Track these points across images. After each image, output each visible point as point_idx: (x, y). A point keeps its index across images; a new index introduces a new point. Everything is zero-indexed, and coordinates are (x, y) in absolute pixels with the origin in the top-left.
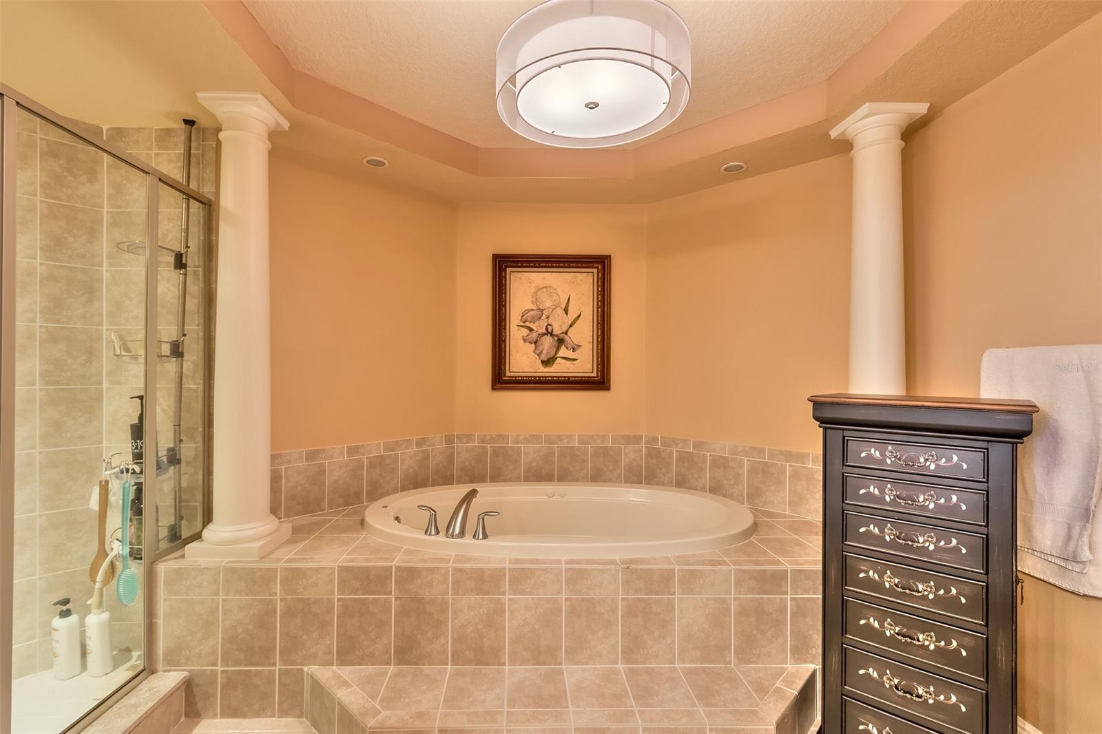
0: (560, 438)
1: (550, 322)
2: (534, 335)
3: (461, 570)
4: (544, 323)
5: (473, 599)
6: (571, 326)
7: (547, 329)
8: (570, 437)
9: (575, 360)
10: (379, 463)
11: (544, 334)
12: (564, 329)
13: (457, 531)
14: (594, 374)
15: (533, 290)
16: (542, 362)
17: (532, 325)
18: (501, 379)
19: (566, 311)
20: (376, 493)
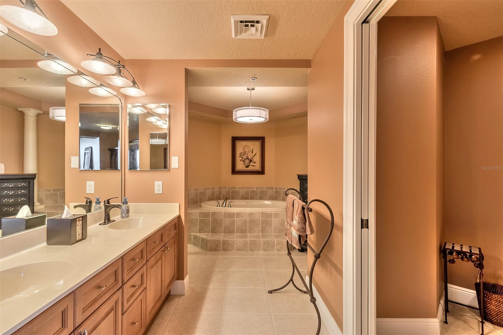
0: (250, 188)
1: (248, 155)
2: (243, 159)
3: (226, 213)
4: (246, 156)
5: (228, 219)
6: (254, 156)
7: (247, 157)
8: (253, 188)
9: (255, 166)
10: (202, 193)
11: (246, 159)
12: (252, 158)
13: (224, 206)
14: (260, 170)
15: (243, 147)
16: (246, 167)
17: (243, 156)
18: (234, 171)
19: (252, 152)
20: (201, 201)
